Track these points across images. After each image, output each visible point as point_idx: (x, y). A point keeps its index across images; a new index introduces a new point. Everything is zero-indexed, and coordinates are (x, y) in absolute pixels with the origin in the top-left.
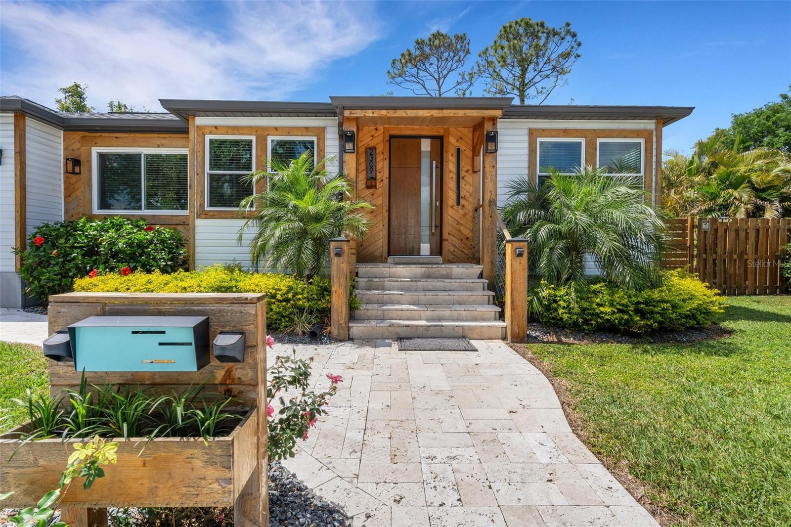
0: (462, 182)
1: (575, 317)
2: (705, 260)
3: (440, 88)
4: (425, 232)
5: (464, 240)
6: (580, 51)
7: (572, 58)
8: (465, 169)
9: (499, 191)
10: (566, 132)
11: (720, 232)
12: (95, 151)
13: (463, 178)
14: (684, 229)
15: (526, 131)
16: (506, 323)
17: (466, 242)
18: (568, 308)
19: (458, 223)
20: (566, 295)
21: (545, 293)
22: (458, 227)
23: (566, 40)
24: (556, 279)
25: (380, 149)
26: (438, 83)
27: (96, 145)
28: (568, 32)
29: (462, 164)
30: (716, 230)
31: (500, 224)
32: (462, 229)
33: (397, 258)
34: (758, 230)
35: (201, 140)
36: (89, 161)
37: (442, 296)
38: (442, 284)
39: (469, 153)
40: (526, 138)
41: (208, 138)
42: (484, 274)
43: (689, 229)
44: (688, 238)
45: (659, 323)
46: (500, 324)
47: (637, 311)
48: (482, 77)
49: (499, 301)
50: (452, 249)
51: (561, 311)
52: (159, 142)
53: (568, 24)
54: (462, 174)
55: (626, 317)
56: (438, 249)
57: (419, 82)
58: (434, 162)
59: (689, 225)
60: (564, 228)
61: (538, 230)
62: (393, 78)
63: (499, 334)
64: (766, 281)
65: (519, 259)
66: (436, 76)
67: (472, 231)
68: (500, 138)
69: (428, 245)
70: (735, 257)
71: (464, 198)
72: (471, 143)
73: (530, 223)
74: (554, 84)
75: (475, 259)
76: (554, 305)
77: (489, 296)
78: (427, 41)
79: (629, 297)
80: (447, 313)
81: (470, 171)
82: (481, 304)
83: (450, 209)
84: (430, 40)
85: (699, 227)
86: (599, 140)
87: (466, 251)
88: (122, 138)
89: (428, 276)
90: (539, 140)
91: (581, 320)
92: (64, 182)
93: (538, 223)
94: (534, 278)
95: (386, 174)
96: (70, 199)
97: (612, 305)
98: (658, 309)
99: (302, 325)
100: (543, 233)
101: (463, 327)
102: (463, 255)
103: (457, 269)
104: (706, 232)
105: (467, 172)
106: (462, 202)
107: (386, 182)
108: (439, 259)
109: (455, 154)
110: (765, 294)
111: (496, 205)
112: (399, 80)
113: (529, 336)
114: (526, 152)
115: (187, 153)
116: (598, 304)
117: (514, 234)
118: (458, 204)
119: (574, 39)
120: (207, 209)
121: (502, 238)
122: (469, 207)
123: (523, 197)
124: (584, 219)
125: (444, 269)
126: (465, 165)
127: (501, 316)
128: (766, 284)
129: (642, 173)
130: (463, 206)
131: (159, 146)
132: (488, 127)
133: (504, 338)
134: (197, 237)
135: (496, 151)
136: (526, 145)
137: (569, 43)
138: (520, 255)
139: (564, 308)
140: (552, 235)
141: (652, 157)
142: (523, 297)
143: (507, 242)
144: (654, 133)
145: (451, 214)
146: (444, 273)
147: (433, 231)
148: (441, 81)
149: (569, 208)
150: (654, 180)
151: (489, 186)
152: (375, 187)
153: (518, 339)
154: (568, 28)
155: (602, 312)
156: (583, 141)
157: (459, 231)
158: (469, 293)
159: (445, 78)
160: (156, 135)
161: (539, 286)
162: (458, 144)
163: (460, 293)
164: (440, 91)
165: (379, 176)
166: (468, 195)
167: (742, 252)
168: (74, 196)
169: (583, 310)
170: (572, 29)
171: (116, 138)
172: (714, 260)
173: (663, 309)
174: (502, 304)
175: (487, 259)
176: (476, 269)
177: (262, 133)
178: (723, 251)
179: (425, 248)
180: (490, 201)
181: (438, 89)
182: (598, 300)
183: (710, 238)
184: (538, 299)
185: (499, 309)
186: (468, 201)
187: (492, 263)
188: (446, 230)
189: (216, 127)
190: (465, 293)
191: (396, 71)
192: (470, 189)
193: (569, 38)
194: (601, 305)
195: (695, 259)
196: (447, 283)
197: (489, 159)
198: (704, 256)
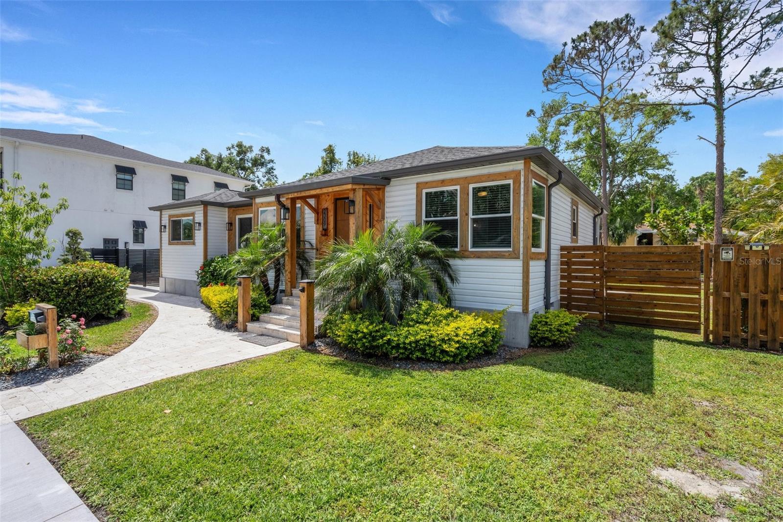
10: (443, 182)
86: (472, 186)
90: (425, 191)
129: (512, 213)
141: (519, 197)
144: (522, 173)
156: (457, 188)
198: (726, 294)
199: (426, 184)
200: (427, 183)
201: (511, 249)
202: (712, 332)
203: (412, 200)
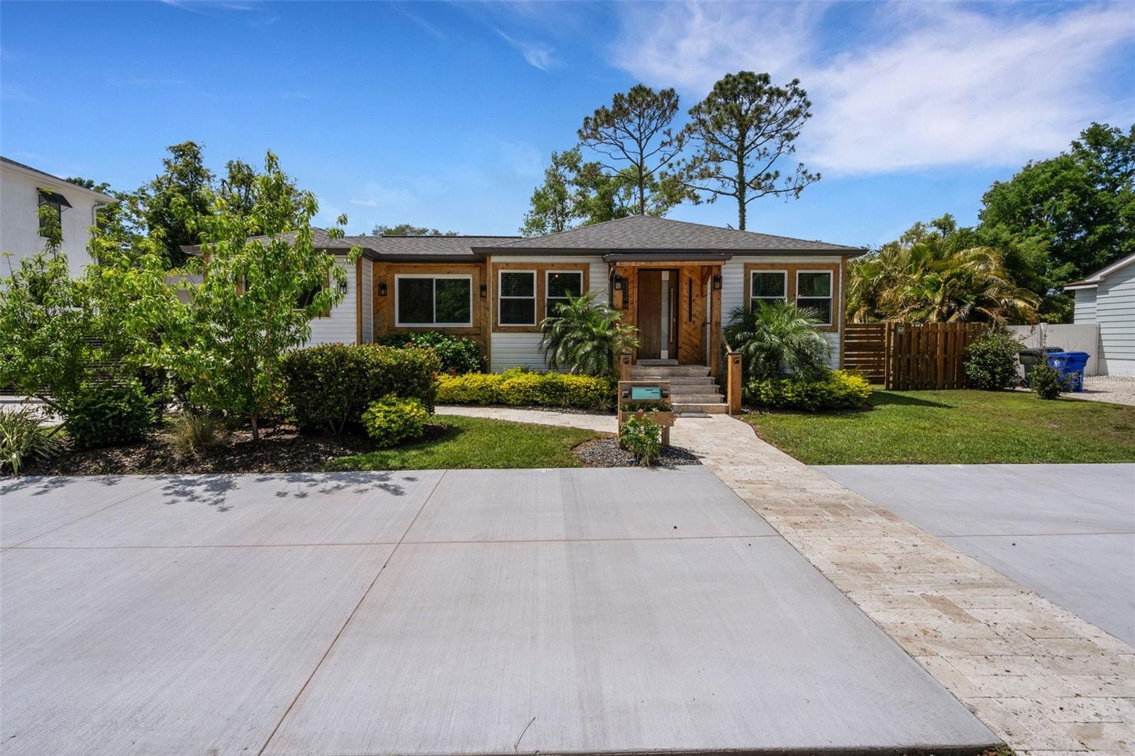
0: (693, 304)
1: (771, 400)
2: (900, 359)
3: (642, 150)
4: (664, 341)
5: (695, 348)
6: (810, 110)
7: (801, 119)
8: (696, 294)
9: (723, 315)
10: (773, 266)
11: (914, 335)
12: (397, 277)
13: (694, 301)
14: (882, 332)
15: (742, 265)
16: (729, 404)
17: (697, 349)
18: (767, 395)
19: (690, 335)
20: (766, 387)
21: (753, 385)
22: (690, 338)
23: (793, 101)
24: (760, 378)
25: (630, 279)
26: (640, 146)
27: (399, 272)
28: (795, 91)
29: (693, 290)
30: (910, 333)
31: (723, 338)
32: (693, 339)
33: (644, 361)
34: (947, 333)
35: (496, 274)
36: (393, 285)
37: (684, 388)
38: (684, 380)
39: (699, 282)
40: (742, 270)
41: (500, 272)
42: (712, 373)
43: (886, 332)
44: (886, 341)
45: (820, 402)
46: (725, 404)
47: (807, 395)
48: (693, 138)
49: (723, 391)
50: (685, 354)
51: (762, 396)
52: (448, 270)
53: (796, 82)
54: (694, 297)
55: (800, 399)
56: (674, 355)
57: (616, 144)
58: (672, 289)
59: (886, 329)
60: (766, 345)
61: (749, 346)
62: (585, 138)
63: (724, 410)
64: (954, 377)
65: (736, 365)
66: (637, 135)
67: (700, 340)
68: (724, 281)
69: (667, 351)
70: (927, 356)
71: (695, 316)
72: (700, 274)
73: (744, 341)
74: (777, 151)
75: (702, 362)
76: (759, 393)
77: (716, 388)
78: (626, 96)
79: (803, 387)
80: (690, 398)
81: (699, 296)
82: (711, 393)
83: (684, 324)
84: (630, 95)
85: (895, 331)
86: (798, 272)
87: (695, 356)
88: (419, 267)
89: (672, 375)
90: (752, 272)
91: (774, 402)
92: (373, 302)
93: (749, 341)
94: (745, 377)
95: (636, 299)
96: (378, 315)
97: (793, 392)
98: (819, 394)
99: (605, 405)
100: (752, 348)
101: (701, 406)
102: (694, 359)
103: (692, 370)
104: (901, 336)
105: (697, 296)
106: (693, 318)
107: (636, 304)
108: (676, 362)
109: (688, 283)
110: (953, 388)
111: (720, 326)
112: (591, 141)
113: (742, 411)
114: (742, 281)
115: (469, 277)
116: (785, 392)
117: (733, 349)
118: (690, 320)
119: (803, 99)
120: (499, 325)
121: (726, 350)
122: (699, 323)
123: (740, 320)
124: (776, 340)
125: (683, 369)
126: (696, 290)
127: (725, 400)
128: (954, 380)
129: (831, 297)
130: (694, 322)
131: (448, 273)
132: (715, 271)
133: (727, 413)
134: (492, 346)
135: (721, 288)
136: (742, 275)
137: (797, 103)
138: (737, 362)
139: (764, 394)
140: (758, 349)
141: (838, 284)
142: (739, 389)
143: (729, 354)
144: (841, 266)
145: (685, 327)
146: (683, 372)
147: (671, 341)
148: (643, 143)
149: (768, 332)
150: (840, 301)
151: (715, 312)
152: (627, 308)
153: (735, 413)
154: (796, 86)
155: (787, 397)
156: (786, 272)
157: (691, 340)
158: (702, 386)
159: (648, 139)
160: (446, 264)
161: (749, 381)
162: (689, 275)
163: (697, 386)
164: (641, 154)
165: (630, 300)
166: (698, 314)
167: (933, 352)
168: (381, 312)
169: (776, 395)
170: (800, 87)
171: (415, 267)
172: (909, 360)
173: (821, 394)
174: (725, 393)
175: (714, 363)
176: (707, 369)
177: (541, 268)
178: (916, 351)
179: (664, 354)
180: (716, 323)
181: (639, 152)
182: (785, 389)
183: (905, 340)
184: (749, 389)
185: (724, 396)
186: (697, 318)
187: (717, 365)
188: (681, 340)
189: (507, 264)
190: (700, 386)
191: (589, 131)
192: (700, 309)
193: (796, 98)
194: (787, 392)
195: (891, 359)
196: (687, 380)
197: (715, 293)
198: (900, 356)
199: (756, 266)
200: (756, 264)
201: (830, 325)
202: (892, 382)
203: (740, 278)
